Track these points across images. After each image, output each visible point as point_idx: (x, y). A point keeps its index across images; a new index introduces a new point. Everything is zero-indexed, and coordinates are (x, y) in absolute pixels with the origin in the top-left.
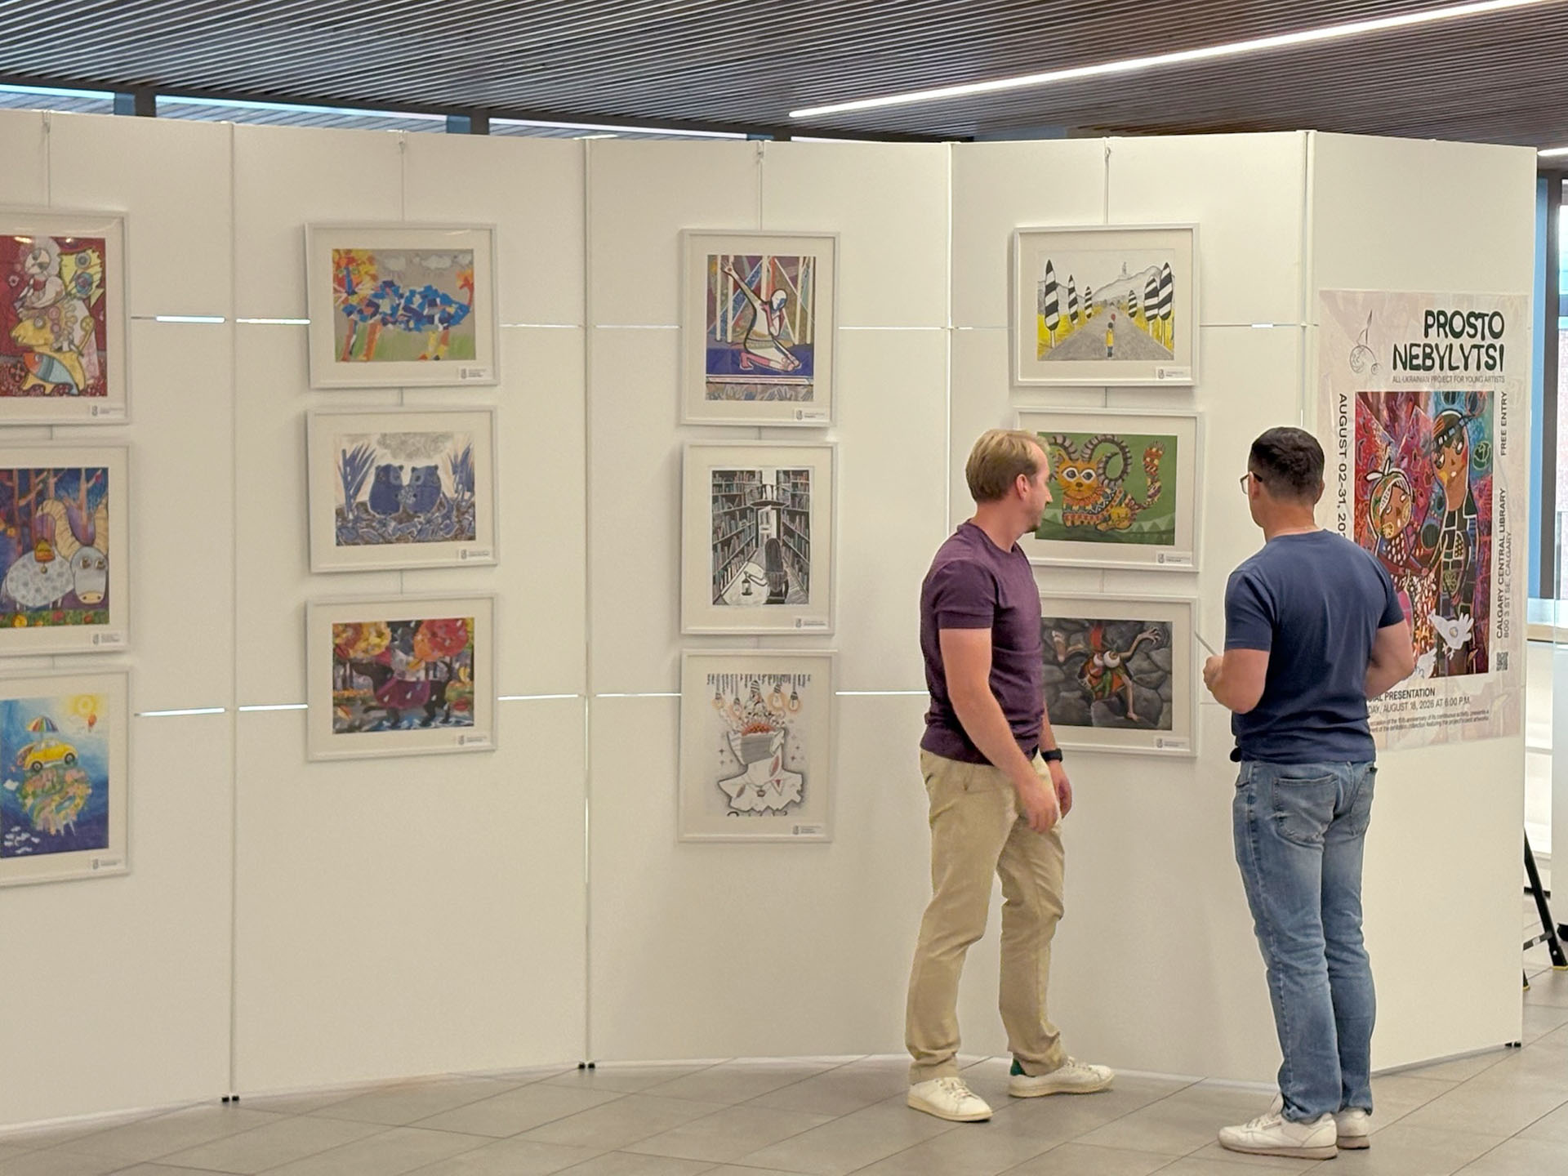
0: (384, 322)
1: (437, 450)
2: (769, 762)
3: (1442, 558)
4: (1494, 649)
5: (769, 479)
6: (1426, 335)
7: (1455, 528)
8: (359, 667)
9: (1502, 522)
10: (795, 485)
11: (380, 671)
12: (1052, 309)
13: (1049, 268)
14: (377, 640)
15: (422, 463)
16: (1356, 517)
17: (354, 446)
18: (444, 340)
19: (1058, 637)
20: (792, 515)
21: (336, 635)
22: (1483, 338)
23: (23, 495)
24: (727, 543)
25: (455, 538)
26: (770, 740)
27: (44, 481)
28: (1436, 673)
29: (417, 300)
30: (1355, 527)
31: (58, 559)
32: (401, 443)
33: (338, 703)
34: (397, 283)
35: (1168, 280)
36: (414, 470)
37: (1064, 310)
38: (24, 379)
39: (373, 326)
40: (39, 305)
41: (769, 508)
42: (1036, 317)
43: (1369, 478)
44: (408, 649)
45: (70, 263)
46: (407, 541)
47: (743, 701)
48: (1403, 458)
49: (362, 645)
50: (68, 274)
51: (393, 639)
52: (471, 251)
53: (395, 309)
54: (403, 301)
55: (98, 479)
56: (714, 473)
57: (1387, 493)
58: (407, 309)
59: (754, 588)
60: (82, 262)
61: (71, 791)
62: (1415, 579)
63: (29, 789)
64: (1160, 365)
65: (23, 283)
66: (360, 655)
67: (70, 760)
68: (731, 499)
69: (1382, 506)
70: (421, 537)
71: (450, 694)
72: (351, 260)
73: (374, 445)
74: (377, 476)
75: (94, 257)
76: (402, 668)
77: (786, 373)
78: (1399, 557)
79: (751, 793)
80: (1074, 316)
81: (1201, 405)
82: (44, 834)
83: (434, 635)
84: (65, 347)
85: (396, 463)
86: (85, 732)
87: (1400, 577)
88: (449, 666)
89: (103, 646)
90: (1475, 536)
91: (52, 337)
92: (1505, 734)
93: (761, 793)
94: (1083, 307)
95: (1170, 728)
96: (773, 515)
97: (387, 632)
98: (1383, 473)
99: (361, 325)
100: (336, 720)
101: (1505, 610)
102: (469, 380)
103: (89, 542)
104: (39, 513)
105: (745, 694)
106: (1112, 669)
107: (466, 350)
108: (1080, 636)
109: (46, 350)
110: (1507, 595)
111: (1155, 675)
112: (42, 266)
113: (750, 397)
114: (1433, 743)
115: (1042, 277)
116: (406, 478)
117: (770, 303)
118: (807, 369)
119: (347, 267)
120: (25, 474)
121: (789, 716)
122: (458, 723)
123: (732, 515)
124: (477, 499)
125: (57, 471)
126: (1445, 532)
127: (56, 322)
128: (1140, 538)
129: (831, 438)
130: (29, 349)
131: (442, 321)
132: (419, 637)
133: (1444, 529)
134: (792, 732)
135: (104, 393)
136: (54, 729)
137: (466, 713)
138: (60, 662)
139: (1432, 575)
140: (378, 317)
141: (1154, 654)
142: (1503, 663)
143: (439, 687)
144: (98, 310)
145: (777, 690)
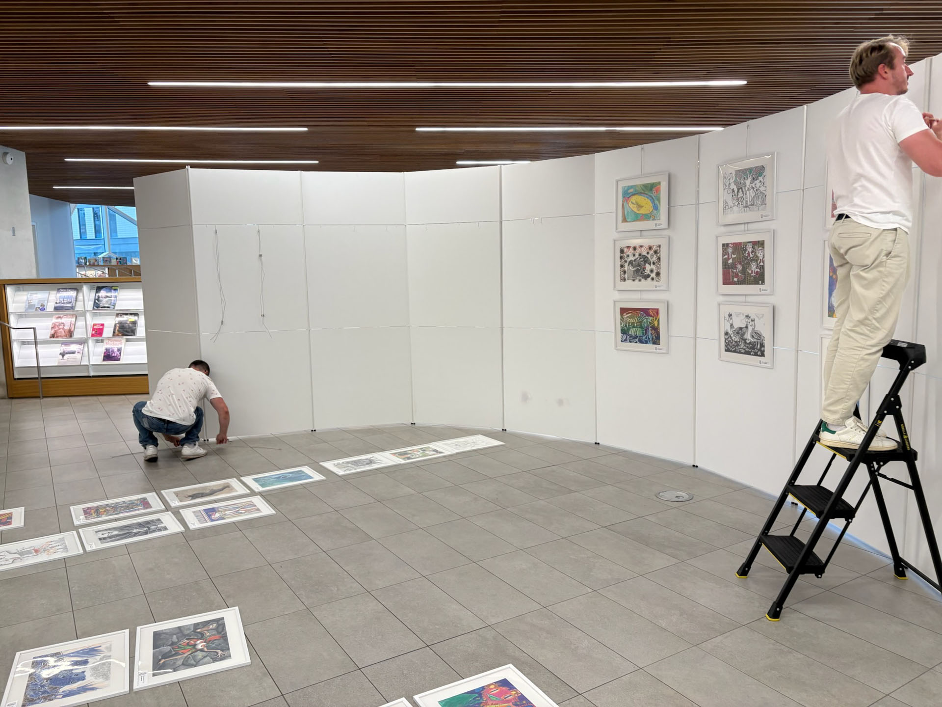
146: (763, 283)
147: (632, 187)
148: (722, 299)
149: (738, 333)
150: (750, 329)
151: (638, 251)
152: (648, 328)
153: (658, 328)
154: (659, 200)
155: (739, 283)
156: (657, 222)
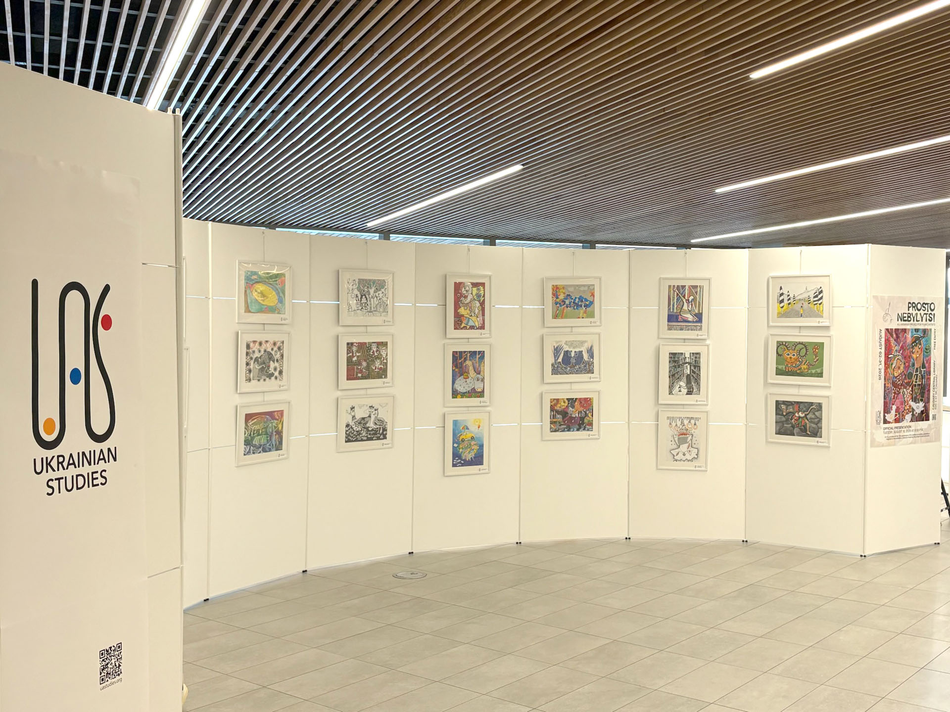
0: (567, 307)
1: (582, 346)
2: (687, 444)
3: (914, 383)
4: (932, 413)
5: (687, 355)
6: (909, 310)
7: (918, 373)
8: (557, 412)
9: (934, 371)
10: (696, 357)
11: (564, 413)
12: (782, 301)
13: (781, 288)
14: (564, 404)
15: (577, 350)
16: (885, 369)
17: (558, 345)
18: (585, 312)
19: (783, 407)
20: (695, 367)
21: (551, 402)
22: (928, 311)
23: (460, 359)
24: (673, 375)
25: (588, 373)
26: (687, 437)
27: (466, 355)
28: (912, 421)
29: (577, 300)
30: (885, 373)
31: (470, 378)
32: (571, 343)
33: (551, 423)
34: (571, 295)
35: (821, 292)
36: (575, 352)
37: (786, 302)
38: (461, 324)
39: (564, 308)
40: (466, 303)
41: (687, 364)
42: (777, 305)
43: (889, 356)
44: (573, 407)
45: (475, 289)
46: (573, 374)
47: (678, 426)
48: (901, 350)
49: (559, 405)
50: (474, 294)
51: (569, 404)
52: (594, 285)
53: (570, 303)
54: (573, 301)
55: (482, 354)
56: (670, 353)
57: (895, 361)
58: (574, 303)
59: (682, 389)
60: (478, 290)
61: (473, 448)
62: (905, 390)
63: (461, 447)
64: (818, 319)
65: (461, 296)
66: (558, 408)
67: (472, 438)
68: (675, 361)
69: (894, 366)
70: (577, 372)
71: (586, 421)
72: (557, 288)
73: (563, 344)
74: (564, 354)
75: (482, 288)
76: (571, 413)
77: (693, 322)
78: (900, 383)
79: (681, 455)
80: (789, 304)
81: (832, 332)
82: (465, 460)
83: (581, 403)
84: (473, 315)
85: (570, 350)
86: (477, 430)
87: (900, 389)
88: (585, 412)
89: (482, 404)
90: (925, 376)
91: (469, 312)
92: (935, 441)
93: (684, 455)
94: (792, 301)
95: (821, 437)
96: (689, 366)
97: (567, 401)
98: (894, 355)
99: (560, 307)
101: (935, 400)
102: (592, 324)
103: (479, 373)
104: (465, 365)
105: (679, 423)
106: (801, 418)
107: (592, 315)
108: (791, 407)
109: (468, 316)
110: (936, 396)
111: (816, 420)
113: (681, 329)
114: (911, 443)
115: (778, 291)
116: (573, 354)
117: (688, 300)
118: (700, 320)
119: (556, 290)
120: (461, 352)
121: (693, 430)
122: (588, 430)
123: (675, 366)
124: (595, 361)
125: (470, 352)
126: (915, 375)
127: (471, 307)
128: (811, 375)
129: (708, 342)
130: (463, 316)
131: (584, 307)
132: (576, 403)
133: (914, 373)
134: (694, 436)
136: (468, 429)
137: (591, 427)
138: (470, 409)
139: (910, 389)
140: (565, 305)
141: (816, 413)
142: (934, 417)
143: (582, 419)
144: (482, 304)
145: (690, 422)
146: (386, 377)
147: (255, 273)
149: (360, 423)
150: (373, 417)
151: (264, 346)
152: (272, 433)
153: (282, 432)
154: (284, 293)
155: (363, 378)
156: (282, 316)
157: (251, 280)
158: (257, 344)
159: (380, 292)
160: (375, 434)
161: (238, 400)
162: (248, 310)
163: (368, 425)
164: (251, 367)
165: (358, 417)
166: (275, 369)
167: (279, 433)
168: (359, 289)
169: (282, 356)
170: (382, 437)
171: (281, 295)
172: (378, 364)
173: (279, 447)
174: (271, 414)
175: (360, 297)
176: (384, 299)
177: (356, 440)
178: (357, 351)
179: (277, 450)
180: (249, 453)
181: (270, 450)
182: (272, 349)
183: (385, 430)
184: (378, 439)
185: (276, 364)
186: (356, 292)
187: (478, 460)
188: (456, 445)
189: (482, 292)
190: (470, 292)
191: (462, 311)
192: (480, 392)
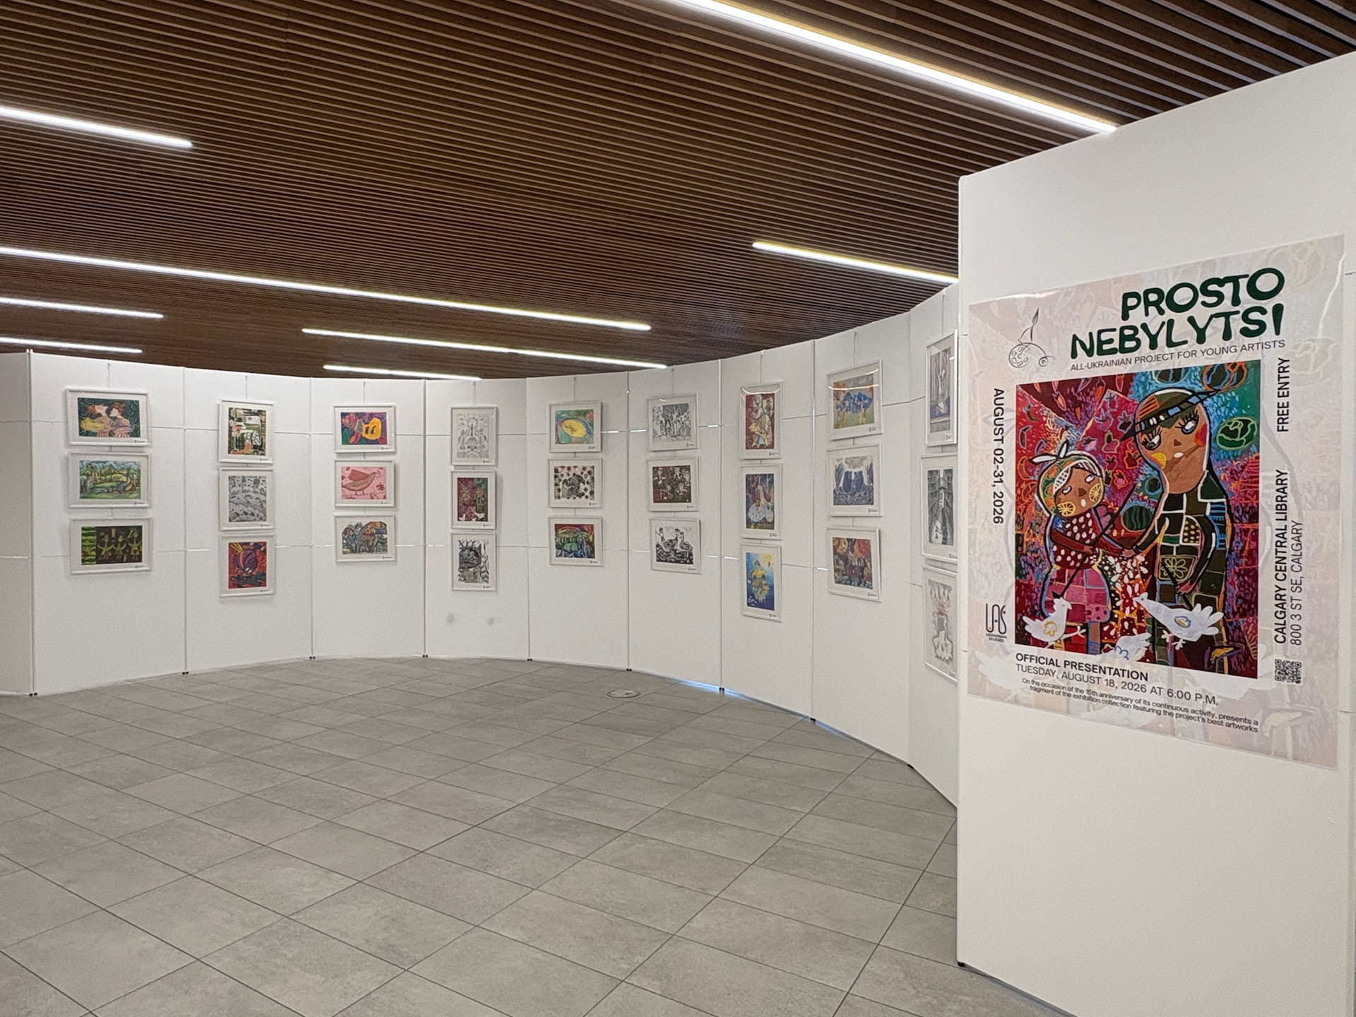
0: (847, 411)
1: (863, 464)
2: (944, 632)
3: (1159, 541)
4: (1270, 653)
5: (941, 475)
6: (1125, 316)
7: (1183, 511)
8: (840, 556)
9: (1281, 508)
10: (949, 478)
11: (846, 559)
14: (845, 546)
15: (857, 470)
16: (1018, 496)
17: (839, 464)
18: (864, 415)
20: (948, 495)
21: (834, 542)
22: (1236, 301)
23: (752, 483)
24: (932, 509)
25: (868, 503)
26: (944, 620)
27: (757, 479)
28: (1149, 657)
29: (856, 399)
30: (1017, 504)
31: (761, 506)
32: (850, 461)
36: (855, 473)
38: (751, 444)
39: (844, 413)
40: (756, 418)
41: (943, 490)
43: (1036, 460)
44: (852, 551)
45: (765, 401)
46: (853, 504)
47: (937, 597)
48: (1088, 441)
49: (841, 547)
50: (764, 407)
51: (848, 546)
53: (850, 404)
55: (771, 478)
56: (929, 472)
57: (1064, 474)
58: (853, 403)
59: (938, 535)
60: (768, 401)
61: (764, 587)
62: (1111, 559)
63: (754, 584)
65: (752, 410)
66: (840, 552)
67: (764, 576)
68: (932, 486)
69: (1056, 487)
70: (857, 503)
71: (865, 573)
73: (843, 463)
74: (845, 476)
75: (771, 398)
76: (851, 559)
77: (945, 415)
78: (1084, 535)
79: (940, 647)
82: (757, 600)
83: (859, 546)
84: (763, 432)
85: (850, 470)
86: (768, 567)
87: (1086, 555)
88: (864, 561)
89: (773, 537)
90: (1224, 522)
91: (759, 429)
93: (942, 648)
96: (943, 494)
97: (846, 542)
98: (1058, 457)
99: (841, 413)
100: (835, 577)
102: (871, 432)
103: (769, 500)
104: (756, 490)
105: (937, 593)
107: (870, 419)
109: (757, 434)
110: (1296, 595)
112: (757, 404)
113: (938, 429)
116: (853, 477)
120: (753, 476)
121: (947, 608)
122: (868, 587)
123: (932, 494)
124: (875, 486)
125: (760, 475)
126: (1163, 516)
127: (760, 424)
130: (754, 433)
131: (863, 407)
132: (855, 546)
133: (1161, 511)
134: (948, 618)
135: (773, 448)
136: (759, 565)
137: (869, 583)
138: (762, 542)
139: (1141, 558)
140: (845, 408)
143: (861, 569)
144: (772, 418)
146: (690, 501)
147: (565, 412)
148: (652, 515)
149: (668, 545)
150: (679, 540)
151: (573, 471)
152: (582, 542)
153: (593, 543)
154: (592, 426)
155: (669, 501)
156: (592, 445)
157: (560, 419)
158: (565, 469)
159: (683, 416)
160: (682, 557)
161: (551, 513)
162: (558, 442)
163: (675, 548)
164: (561, 487)
165: (667, 539)
166: (586, 490)
167: (591, 544)
168: (663, 416)
169: (593, 479)
170: (688, 561)
171: (590, 427)
172: (681, 487)
173: (591, 554)
174: (581, 527)
175: (664, 422)
176: (687, 422)
177: (666, 561)
178: (662, 475)
179: (589, 557)
180: (561, 555)
181: (582, 557)
182: (582, 473)
183: (691, 554)
184: (685, 563)
185: (586, 486)
186: (661, 418)
187: (768, 604)
188: (749, 582)
189: (772, 404)
190: (760, 405)
191: (753, 428)
192: (769, 523)
